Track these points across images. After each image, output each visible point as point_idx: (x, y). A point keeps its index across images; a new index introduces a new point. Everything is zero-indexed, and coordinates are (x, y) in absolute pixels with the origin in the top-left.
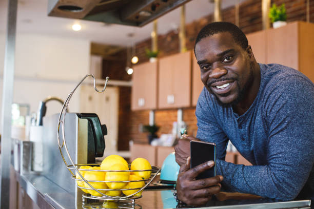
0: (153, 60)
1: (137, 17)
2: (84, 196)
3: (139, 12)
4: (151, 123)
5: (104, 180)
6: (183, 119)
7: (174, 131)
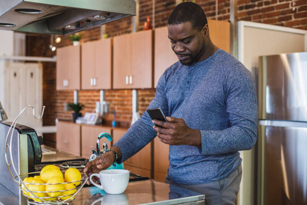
0: (76, 43)
1: (64, 29)
2: (29, 202)
3: (66, 26)
4: (75, 102)
5: (45, 191)
6: (105, 100)
7: (97, 110)
